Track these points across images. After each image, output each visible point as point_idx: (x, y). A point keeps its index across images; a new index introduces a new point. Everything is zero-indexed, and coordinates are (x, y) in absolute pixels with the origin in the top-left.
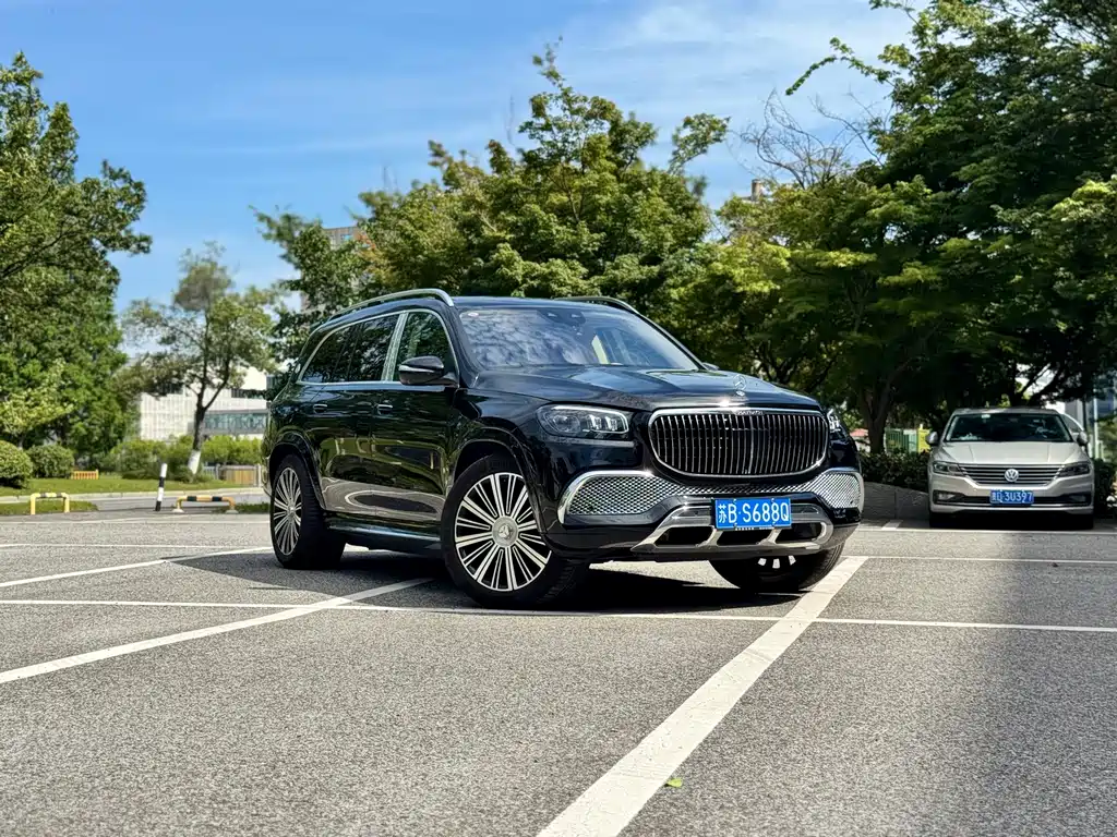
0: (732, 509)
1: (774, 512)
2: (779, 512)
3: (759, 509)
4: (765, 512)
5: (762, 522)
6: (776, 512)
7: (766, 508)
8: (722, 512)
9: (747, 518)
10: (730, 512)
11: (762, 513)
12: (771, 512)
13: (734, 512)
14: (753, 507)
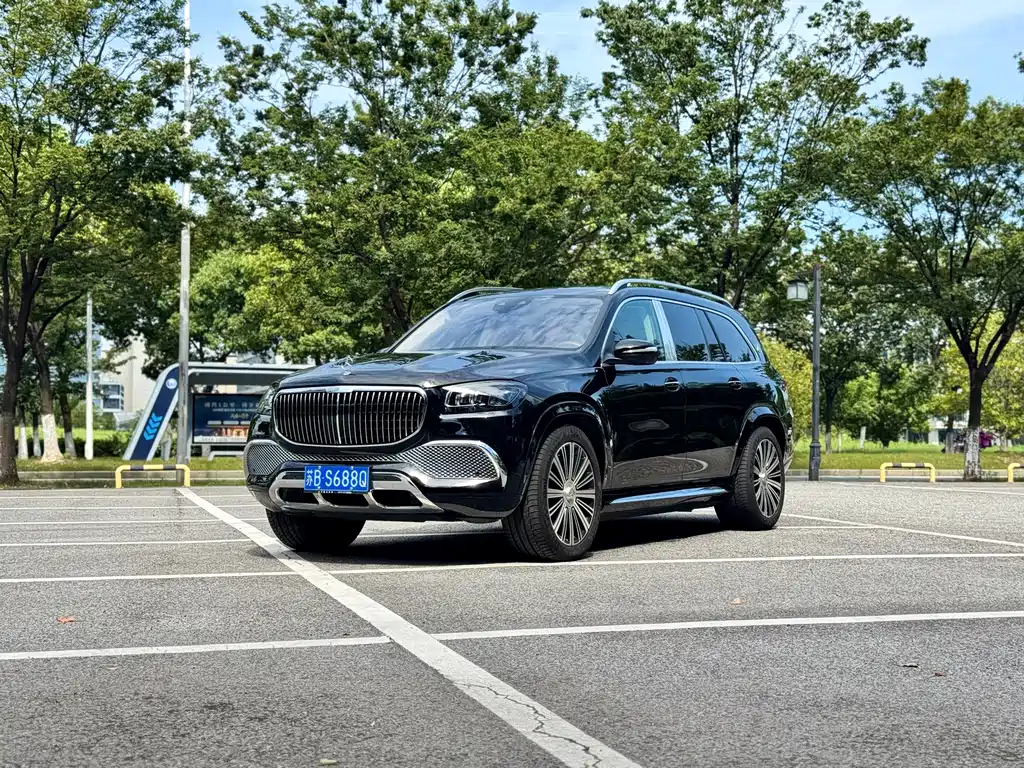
0: (318, 474)
1: (353, 478)
2: (358, 478)
3: (340, 476)
4: (344, 478)
5: (341, 487)
6: (355, 478)
7: (346, 475)
8: (309, 476)
9: (329, 482)
10: (316, 477)
11: (341, 478)
12: (350, 478)
13: (319, 477)
14: (334, 473)
